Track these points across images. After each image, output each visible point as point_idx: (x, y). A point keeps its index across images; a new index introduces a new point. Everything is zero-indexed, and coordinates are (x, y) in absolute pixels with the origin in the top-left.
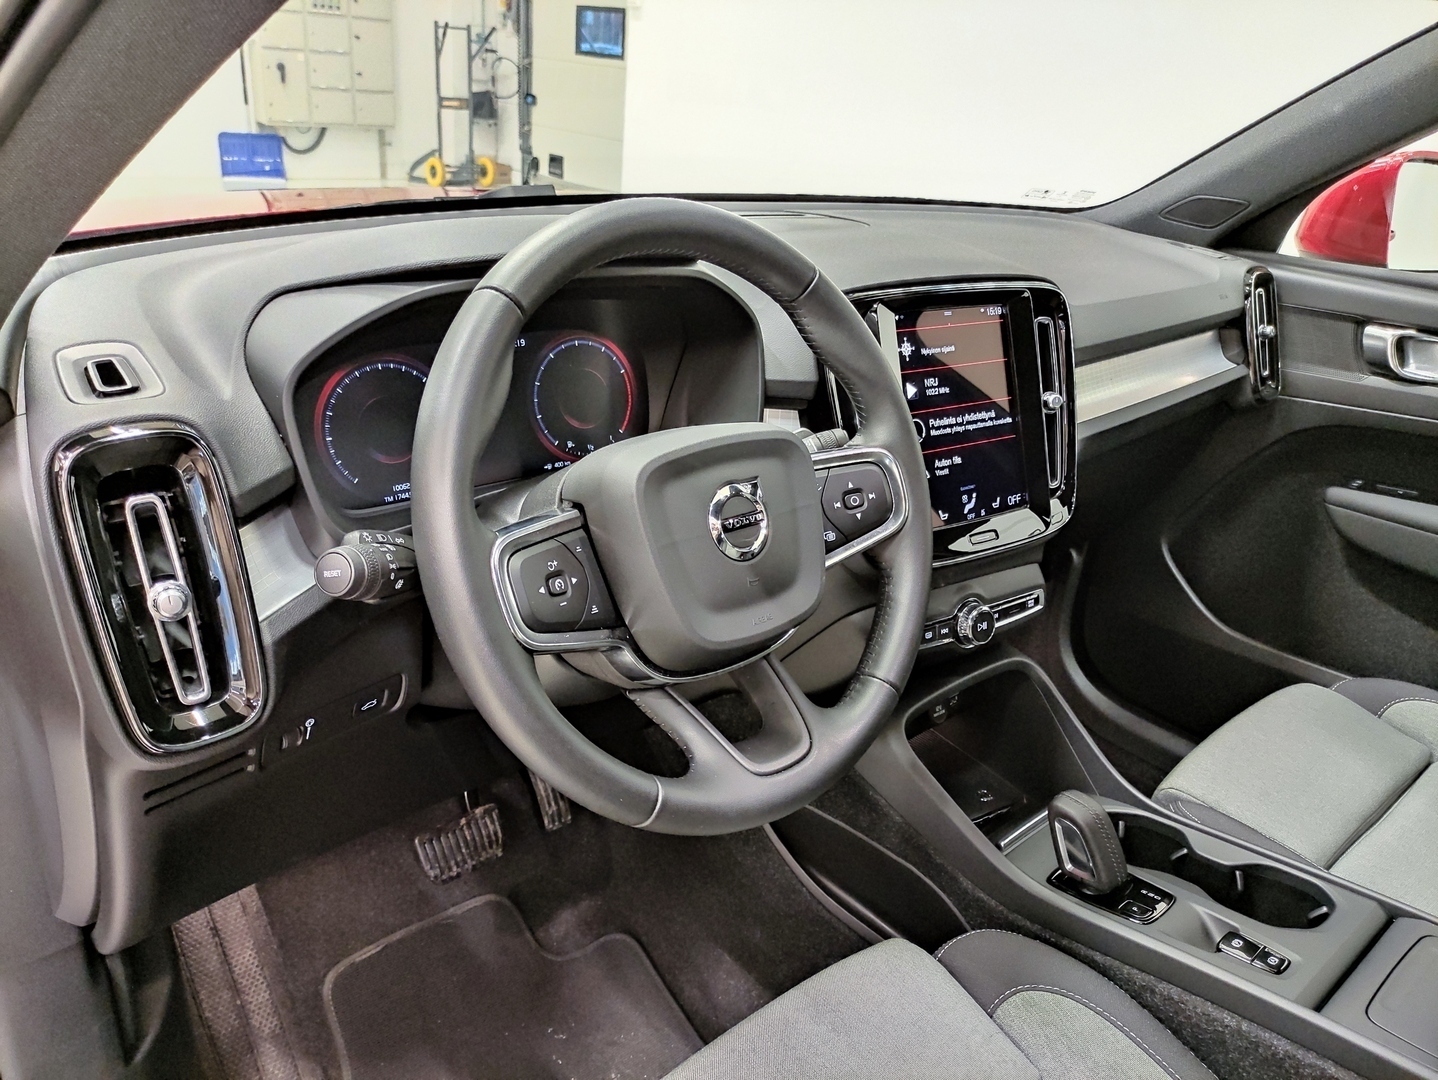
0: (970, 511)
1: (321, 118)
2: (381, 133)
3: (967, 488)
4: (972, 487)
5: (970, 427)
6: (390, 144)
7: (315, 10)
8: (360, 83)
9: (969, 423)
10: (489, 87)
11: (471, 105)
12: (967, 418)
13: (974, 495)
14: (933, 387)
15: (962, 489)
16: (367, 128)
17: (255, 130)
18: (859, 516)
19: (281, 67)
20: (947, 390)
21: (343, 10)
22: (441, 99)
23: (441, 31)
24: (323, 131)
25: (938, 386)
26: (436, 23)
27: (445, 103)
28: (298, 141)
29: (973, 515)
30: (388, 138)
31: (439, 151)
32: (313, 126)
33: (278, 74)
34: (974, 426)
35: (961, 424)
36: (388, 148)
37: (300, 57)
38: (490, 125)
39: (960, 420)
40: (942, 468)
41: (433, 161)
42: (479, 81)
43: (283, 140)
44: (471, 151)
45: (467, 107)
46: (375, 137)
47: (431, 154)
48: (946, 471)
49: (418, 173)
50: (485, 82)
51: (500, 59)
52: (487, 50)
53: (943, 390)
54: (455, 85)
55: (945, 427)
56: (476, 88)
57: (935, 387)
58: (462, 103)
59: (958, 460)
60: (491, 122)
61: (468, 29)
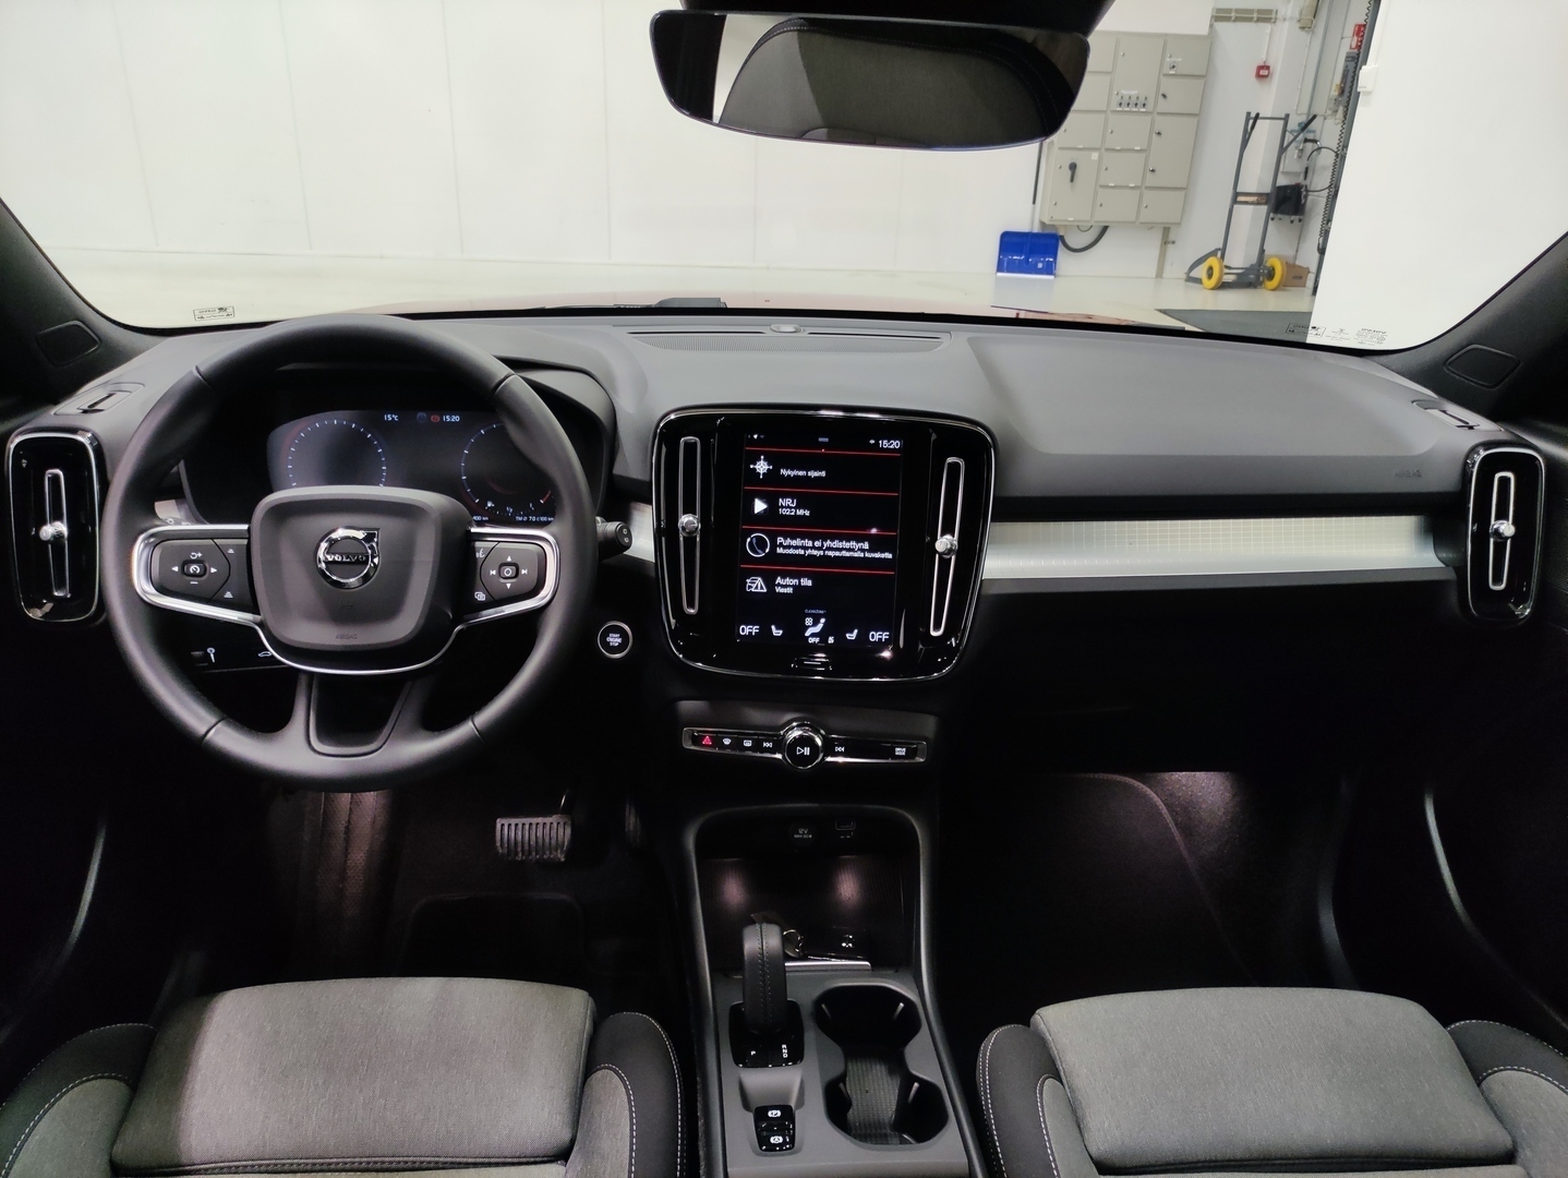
0: (813, 635)
1: (1103, 216)
2: (1166, 230)
3: (814, 611)
4: (822, 612)
5: (831, 554)
6: (1173, 242)
7: (1119, 109)
8: (1151, 180)
9: (829, 549)
10: (1300, 180)
11: (1273, 201)
12: (828, 543)
13: (823, 620)
14: (789, 507)
15: (806, 611)
16: (1151, 226)
17: (1036, 229)
18: (509, 585)
19: (1073, 167)
20: (807, 513)
21: (1150, 107)
22: (1236, 194)
23: (1253, 120)
24: (1105, 229)
25: (795, 508)
26: (1249, 114)
27: (1240, 199)
28: (1075, 240)
29: (817, 640)
30: (1172, 237)
31: (1221, 252)
32: (1093, 224)
33: (1069, 173)
34: (837, 554)
35: (819, 549)
36: (1170, 246)
37: (1095, 156)
38: (1292, 222)
39: (818, 544)
40: (786, 586)
41: (1213, 261)
42: (1286, 173)
43: (1062, 238)
44: (1262, 251)
45: (1266, 203)
46: (1157, 237)
47: (1213, 253)
48: (790, 590)
49: (1195, 274)
50: (1298, 174)
51: (1320, 148)
52: (1306, 140)
53: (800, 512)
54: (1257, 178)
55: (796, 547)
56: (1282, 181)
57: (791, 508)
58: (1262, 198)
59: (807, 582)
60: (1295, 218)
61: (1286, 118)
